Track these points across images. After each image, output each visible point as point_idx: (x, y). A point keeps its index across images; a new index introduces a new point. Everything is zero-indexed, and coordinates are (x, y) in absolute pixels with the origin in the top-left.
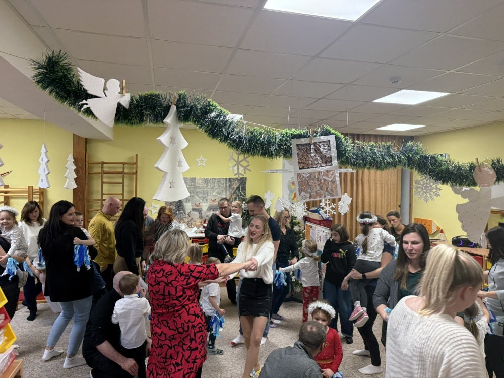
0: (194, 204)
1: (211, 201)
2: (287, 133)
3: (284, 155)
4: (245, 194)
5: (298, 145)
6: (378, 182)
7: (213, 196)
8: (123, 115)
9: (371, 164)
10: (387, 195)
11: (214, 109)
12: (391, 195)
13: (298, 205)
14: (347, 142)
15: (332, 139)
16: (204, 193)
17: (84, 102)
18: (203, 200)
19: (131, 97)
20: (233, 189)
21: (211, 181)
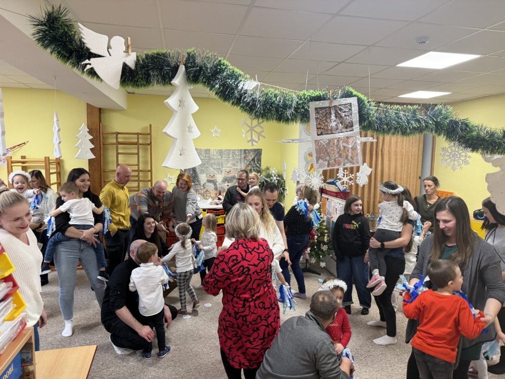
0: (208, 176)
1: (226, 173)
2: (304, 94)
3: (301, 120)
4: (260, 166)
5: (316, 109)
6: (399, 154)
7: (228, 167)
8: (128, 76)
9: (396, 129)
10: (408, 167)
11: (225, 68)
12: (412, 166)
13: (314, 177)
14: (370, 105)
15: (353, 101)
16: (218, 164)
17: (87, 61)
18: (217, 171)
19: (137, 57)
20: (248, 160)
21: (226, 152)
